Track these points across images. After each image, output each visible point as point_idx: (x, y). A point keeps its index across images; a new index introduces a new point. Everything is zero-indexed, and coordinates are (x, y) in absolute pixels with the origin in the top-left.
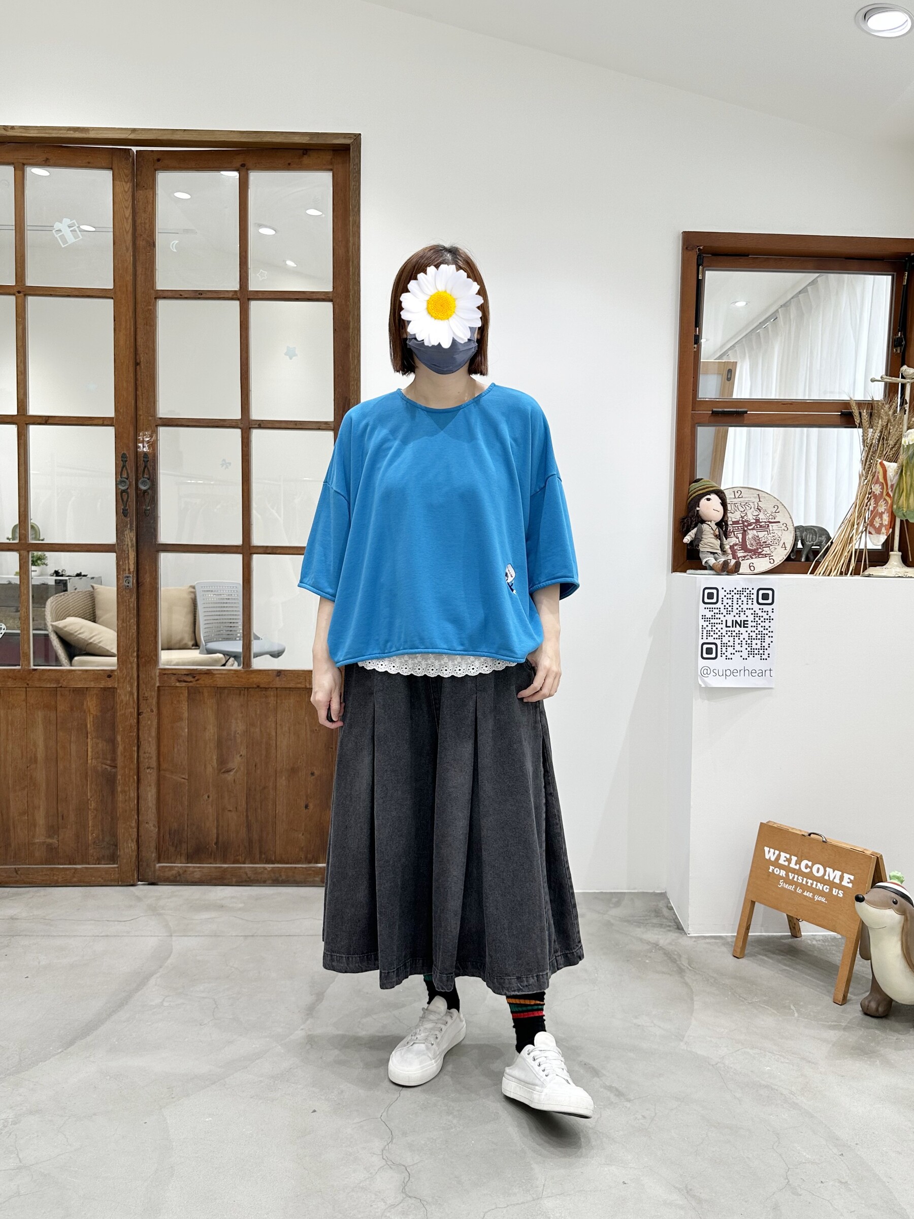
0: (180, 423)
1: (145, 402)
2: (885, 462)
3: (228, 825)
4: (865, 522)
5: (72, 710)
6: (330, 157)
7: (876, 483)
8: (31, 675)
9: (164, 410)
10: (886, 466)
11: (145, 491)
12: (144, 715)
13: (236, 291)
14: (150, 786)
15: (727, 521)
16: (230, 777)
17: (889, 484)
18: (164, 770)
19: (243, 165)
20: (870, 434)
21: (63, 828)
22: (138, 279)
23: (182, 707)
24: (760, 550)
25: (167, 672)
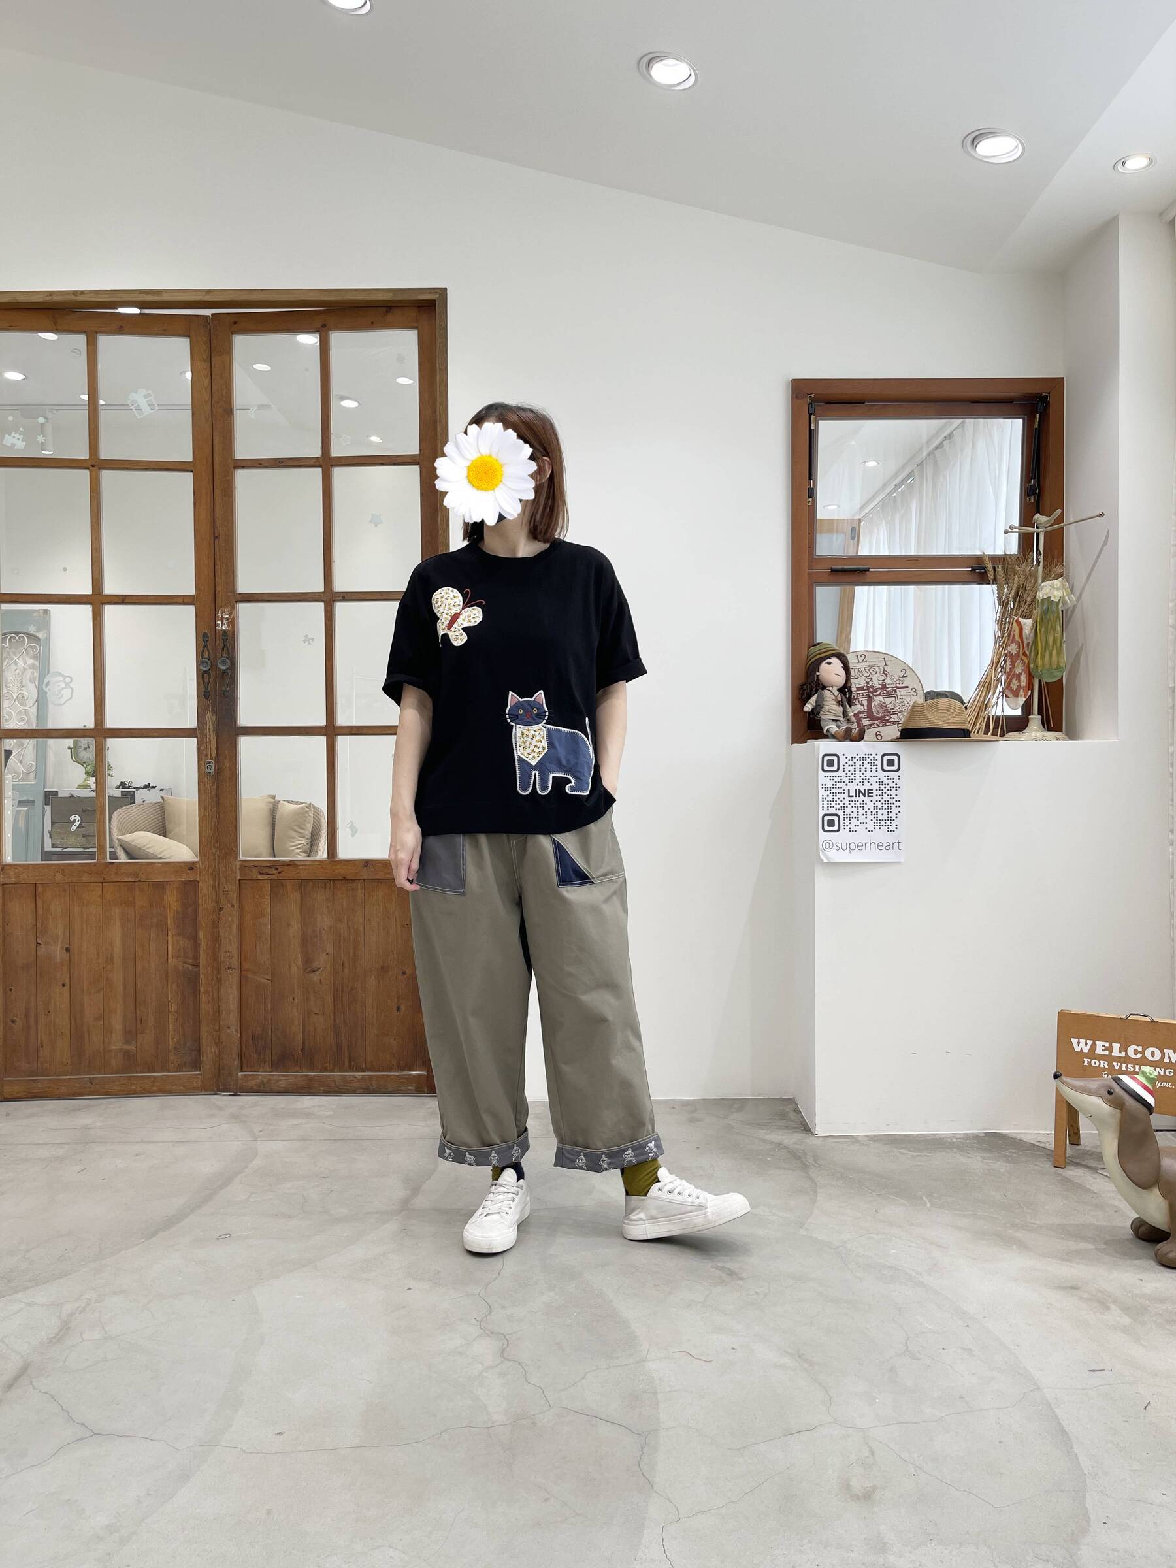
0: (260, 599)
1: (223, 577)
2: (1021, 620)
3: (315, 1029)
4: (1001, 685)
5: (151, 905)
6: (415, 314)
7: (1012, 643)
8: (108, 869)
9: (244, 585)
10: (1022, 624)
11: (224, 671)
12: (225, 911)
13: (317, 458)
14: (231, 987)
15: (850, 687)
16: (315, 977)
17: (1025, 642)
18: (246, 971)
19: (324, 326)
20: (1006, 591)
21: (141, 1033)
22: (216, 449)
23: (264, 902)
24: (887, 718)
25: (247, 864)
